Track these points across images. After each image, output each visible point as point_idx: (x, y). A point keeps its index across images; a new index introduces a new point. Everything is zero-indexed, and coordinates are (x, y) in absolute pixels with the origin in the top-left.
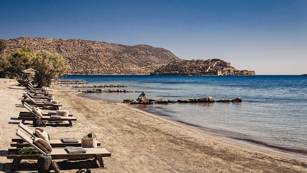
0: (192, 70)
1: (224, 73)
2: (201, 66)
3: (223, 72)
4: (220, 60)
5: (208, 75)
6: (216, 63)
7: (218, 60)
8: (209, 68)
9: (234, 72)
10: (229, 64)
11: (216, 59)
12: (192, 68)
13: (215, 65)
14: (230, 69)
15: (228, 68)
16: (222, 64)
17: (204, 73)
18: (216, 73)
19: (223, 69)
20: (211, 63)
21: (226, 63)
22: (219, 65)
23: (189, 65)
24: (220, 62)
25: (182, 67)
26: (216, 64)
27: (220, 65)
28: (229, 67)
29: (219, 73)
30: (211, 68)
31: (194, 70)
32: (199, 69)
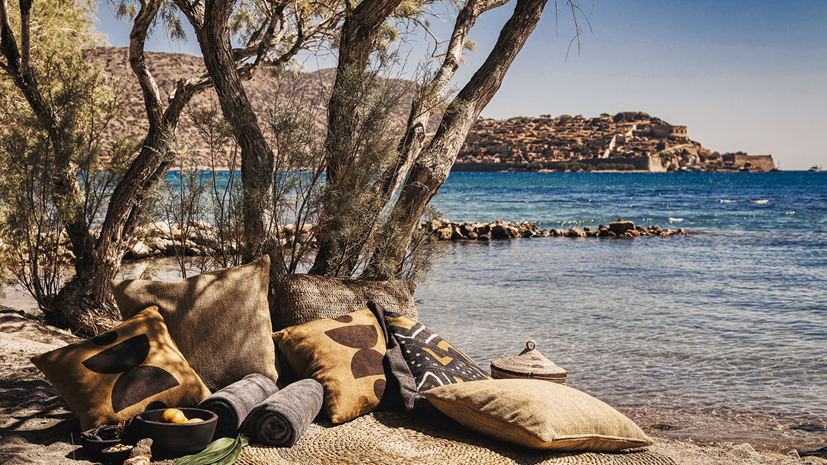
0: (548, 153)
1: (668, 164)
2: (579, 140)
3: (665, 158)
4: (647, 117)
5: (615, 171)
6: (634, 128)
7: (640, 116)
8: (612, 145)
9: (702, 160)
10: (683, 129)
11: (631, 114)
12: (549, 144)
13: (630, 133)
14: (688, 147)
15: (679, 147)
16: (658, 132)
17: (597, 163)
18: (643, 163)
19: (661, 147)
20: (614, 126)
21: (670, 128)
22: (646, 134)
23: (532, 135)
24: (648, 122)
25: (510, 143)
26: (634, 132)
27: (651, 135)
28: (683, 141)
29: (655, 166)
30: (619, 143)
31: (556, 152)
32: (576, 150)
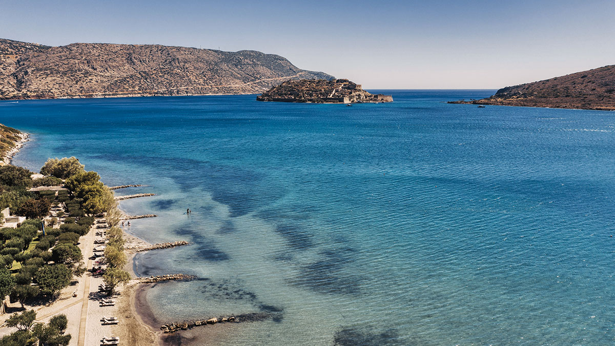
0: (311, 95)
1: (352, 100)
2: (323, 90)
3: (350, 98)
4: (348, 81)
5: (332, 103)
6: (343, 85)
7: (345, 81)
8: (334, 92)
9: (366, 97)
10: (360, 86)
11: (342, 80)
12: (312, 91)
13: (340, 88)
14: (360, 93)
15: (357, 93)
16: (351, 87)
17: (327, 100)
18: (342, 100)
19: (351, 93)
20: (335, 84)
21: (355, 85)
22: (346, 88)
23: (307, 87)
24: (348, 83)
25: (299, 90)
26: (342, 87)
27: (348, 88)
28: (360, 90)
29: (347, 101)
30: (336, 91)
31: (314, 94)
32: (321, 94)
